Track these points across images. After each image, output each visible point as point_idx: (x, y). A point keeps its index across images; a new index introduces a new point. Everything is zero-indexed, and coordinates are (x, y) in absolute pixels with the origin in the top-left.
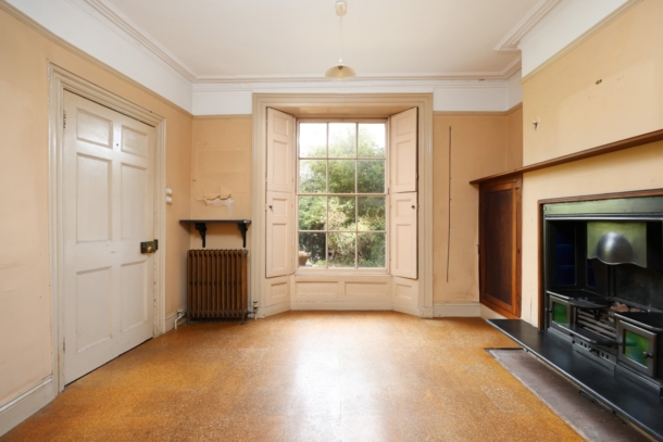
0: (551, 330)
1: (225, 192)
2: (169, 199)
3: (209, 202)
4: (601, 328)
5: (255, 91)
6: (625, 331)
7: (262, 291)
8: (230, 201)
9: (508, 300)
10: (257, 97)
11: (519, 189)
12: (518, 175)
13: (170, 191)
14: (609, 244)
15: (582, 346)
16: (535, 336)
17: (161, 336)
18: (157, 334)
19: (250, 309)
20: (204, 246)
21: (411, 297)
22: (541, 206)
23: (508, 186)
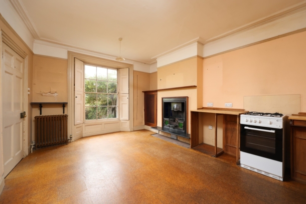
0: (165, 127)
1: (53, 90)
2: (29, 93)
3: (43, 94)
4: (175, 124)
5: (69, 50)
6: (179, 123)
7: (72, 130)
8: (56, 94)
9: (153, 122)
10: (69, 53)
11: (157, 95)
12: (156, 91)
13: (29, 89)
14: (175, 107)
15: (171, 129)
16: (161, 129)
17: (27, 156)
18: (25, 156)
19: (69, 138)
20: (41, 114)
21: (127, 126)
22: (162, 99)
23: (153, 93)
